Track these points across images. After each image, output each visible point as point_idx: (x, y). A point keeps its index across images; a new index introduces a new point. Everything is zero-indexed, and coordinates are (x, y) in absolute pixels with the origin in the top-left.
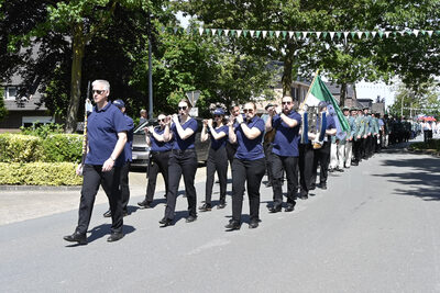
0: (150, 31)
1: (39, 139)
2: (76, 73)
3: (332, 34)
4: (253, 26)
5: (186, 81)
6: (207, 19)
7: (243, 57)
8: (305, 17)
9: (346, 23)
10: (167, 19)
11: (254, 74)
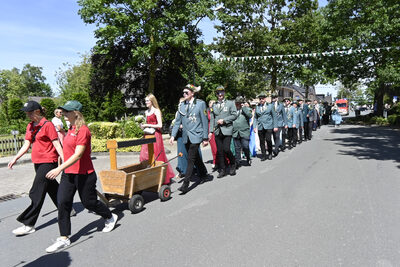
0: (194, 61)
1: (118, 125)
2: (151, 84)
4: (250, 55)
6: (228, 54)
7: (250, 74)
8: (282, 48)
10: (205, 55)
11: (256, 83)
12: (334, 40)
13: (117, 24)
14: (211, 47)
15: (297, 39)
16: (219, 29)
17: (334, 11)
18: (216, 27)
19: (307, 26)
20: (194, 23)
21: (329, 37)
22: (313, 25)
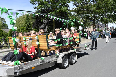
0: (67, 16)
3: (104, 14)
6: (77, 13)
7: (84, 20)
8: (97, 11)
9: (106, 12)
10: (69, 13)
11: (87, 23)
14: (72, 11)
15: (103, 7)
16: (74, 4)
19: (106, 3)
21: (114, 7)
22: (108, 3)
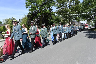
0: (51, 16)
2: (41, 22)
4: (64, 14)
5: (56, 22)
6: (59, 14)
7: (64, 19)
8: (72, 13)
10: (54, 15)
11: (66, 21)
12: (84, 10)
13: (34, 8)
14: (55, 13)
15: (75, 10)
16: (57, 8)
17: (84, 4)
18: (56, 8)
19: (78, 7)
20: (51, 7)
21: (83, 10)
22: (79, 7)
